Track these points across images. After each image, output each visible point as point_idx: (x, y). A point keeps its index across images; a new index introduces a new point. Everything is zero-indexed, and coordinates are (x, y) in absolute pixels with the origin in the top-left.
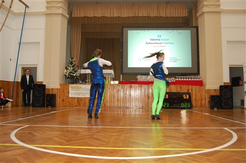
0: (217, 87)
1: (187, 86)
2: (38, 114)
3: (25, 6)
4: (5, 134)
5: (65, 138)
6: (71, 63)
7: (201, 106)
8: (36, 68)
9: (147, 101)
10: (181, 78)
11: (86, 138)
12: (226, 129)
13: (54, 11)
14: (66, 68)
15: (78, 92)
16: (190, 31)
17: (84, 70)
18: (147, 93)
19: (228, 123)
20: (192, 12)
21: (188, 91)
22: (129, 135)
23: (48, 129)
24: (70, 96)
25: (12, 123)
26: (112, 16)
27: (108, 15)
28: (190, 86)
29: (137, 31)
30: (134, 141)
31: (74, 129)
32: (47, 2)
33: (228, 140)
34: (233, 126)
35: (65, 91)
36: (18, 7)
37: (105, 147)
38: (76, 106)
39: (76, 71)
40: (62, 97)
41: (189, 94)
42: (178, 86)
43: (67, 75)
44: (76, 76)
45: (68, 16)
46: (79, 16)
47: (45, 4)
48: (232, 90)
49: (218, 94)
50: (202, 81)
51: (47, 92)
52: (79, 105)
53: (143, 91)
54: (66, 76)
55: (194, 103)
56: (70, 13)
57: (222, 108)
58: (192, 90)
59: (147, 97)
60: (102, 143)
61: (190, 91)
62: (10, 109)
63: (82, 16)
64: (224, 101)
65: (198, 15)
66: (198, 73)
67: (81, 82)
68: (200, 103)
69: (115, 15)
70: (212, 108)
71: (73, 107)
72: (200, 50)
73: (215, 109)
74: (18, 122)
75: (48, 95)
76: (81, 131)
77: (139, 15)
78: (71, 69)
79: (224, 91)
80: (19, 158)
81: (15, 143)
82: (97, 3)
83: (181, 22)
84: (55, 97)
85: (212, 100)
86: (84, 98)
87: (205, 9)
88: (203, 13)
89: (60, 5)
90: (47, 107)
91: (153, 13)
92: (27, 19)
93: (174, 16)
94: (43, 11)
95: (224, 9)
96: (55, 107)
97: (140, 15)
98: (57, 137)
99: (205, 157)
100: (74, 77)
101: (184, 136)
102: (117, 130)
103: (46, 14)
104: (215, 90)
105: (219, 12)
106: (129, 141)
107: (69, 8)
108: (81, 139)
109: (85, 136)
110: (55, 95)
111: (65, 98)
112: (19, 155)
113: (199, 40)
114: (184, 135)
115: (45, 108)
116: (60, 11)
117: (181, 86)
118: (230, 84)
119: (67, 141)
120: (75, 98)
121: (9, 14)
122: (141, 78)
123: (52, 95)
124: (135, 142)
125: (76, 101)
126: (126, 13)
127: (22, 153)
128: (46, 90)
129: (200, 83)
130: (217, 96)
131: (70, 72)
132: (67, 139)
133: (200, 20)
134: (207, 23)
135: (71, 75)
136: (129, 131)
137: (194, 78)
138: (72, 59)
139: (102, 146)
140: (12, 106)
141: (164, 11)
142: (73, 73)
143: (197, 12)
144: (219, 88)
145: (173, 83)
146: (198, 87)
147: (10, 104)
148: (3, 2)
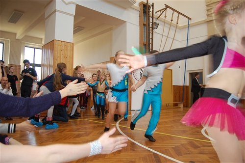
3: (187, 19)
4: (197, 132)
32: (208, 10)
47: (206, 13)
62: (182, 109)
92: (191, 30)
94: (204, 19)
103: (207, 22)
121: (177, 30)
140: (184, 106)
147: (181, 106)
148: (172, 20)
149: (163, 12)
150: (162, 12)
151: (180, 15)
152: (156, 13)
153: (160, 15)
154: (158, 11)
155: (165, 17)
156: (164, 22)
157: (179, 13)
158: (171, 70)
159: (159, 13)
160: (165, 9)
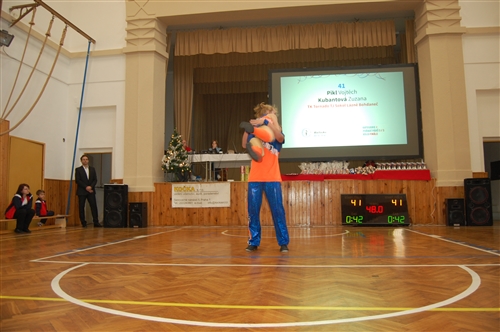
0: (459, 182)
1: (399, 182)
2: (111, 241)
3: (87, 41)
4: (43, 280)
5: (148, 287)
6: (175, 144)
7: (429, 221)
8: (111, 154)
9: (319, 214)
10: (387, 166)
11: (186, 288)
12: (463, 267)
13: (141, 47)
14: (166, 153)
15: (189, 197)
16: (401, 73)
17: (199, 155)
18: (319, 197)
19: (471, 256)
20: (404, 36)
21: (401, 191)
22: (268, 280)
23: (122, 270)
24: (174, 205)
25: (60, 258)
26: (249, 51)
27: (242, 49)
28: (405, 183)
29: (298, 78)
30: (273, 292)
31: (169, 270)
32: (129, 32)
33: (458, 290)
34: (480, 261)
35: (164, 196)
36: (75, 43)
37: (216, 304)
38: (185, 225)
39: (183, 159)
40: (158, 208)
41: (403, 197)
42: (382, 183)
43: (167, 165)
44: (184, 167)
45: (167, 55)
46: (187, 54)
47: (125, 35)
48: (489, 188)
49: (462, 196)
50: (427, 172)
51: (131, 200)
52: (191, 222)
53: (312, 193)
54: (165, 167)
55: (413, 214)
56: (171, 49)
57: (470, 223)
58: (408, 189)
59: (320, 206)
60: (214, 296)
61: (405, 192)
62: (63, 231)
63: (194, 53)
64: (473, 210)
65: (416, 41)
66: (420, 156)
67: (194, 178)
68: (425, 214)
69: (256, 49)
70: (450, 223)
71: (179, 226)
72: (423, 110)
73: (457, 226)
74: (71, 257)
75: (133, 204)
76: (180, 272)
77: (302, 47)
78: (173, 154)
79: (472, 190)
80: (56, 323)
81: (57, 296)
82: (221, 28)
83: (384, 56)
84: (146, 208)
85: (450, 209)
86: (199, 209)
87: (430, 30)
88: (426, 37)
89: (152, 35)
90: (131, 226)
91: (329, 42)
92: (94, 64)
93: (370, 45)
94: (121, 47)
95: (468, 27)
96: (146, 226)
97: (304, 46)
98: (133, 285)
99: (399, 324)
100: (179, 169)
101: (373, 283)
102: (248, 272)
103: (127, 53)
104: (455, 188)
105: (459, 35)
106: (265, 293)
107: (168, 39)
108: (177, 289)
109: (185, 283)
110: (146, 204)
111: (164, 209)
112: (58, 318)
113: (421, 90)
114: (374, 280)
115: (128, 229)
116: (152, 46)
117: (386, 181)
118: (486, 176)
119: (150, 293)
120: (182, 209)
121: (60, 56)
122: (307, 168)
123: (140, 204)
124: (274, 295)
125: (185, 216)
126: (276, 44)
127: (64, 314)
128: (129, 196)
129: (426, 176)
130: (460, 200)
131: (173, 161)
132: (151, 289)
133: (420, 50)
134: (434, 56)
135: (174, 166)
136: (271, 274)
137: (412, 166)
138: (176, 135)
139: (213, 301)
140: (68, 225)
141: (350, 36)
142: (179, 163)
143: (414, 35)
144: (462, 184)
145: (370, 177)
146: (420, 184)
147: (63, 224)
148: (48, 35)
149: (28, 12)
150: (24, 10)
151: (69, 29)
152: (11, 10)
153: (21, 17)
154: (17, 7)
155: (32, 24)
156: (29, 34)
157: (67, 22)
158: (43, 145)
159: (17, 12)
160: (34, 7)
